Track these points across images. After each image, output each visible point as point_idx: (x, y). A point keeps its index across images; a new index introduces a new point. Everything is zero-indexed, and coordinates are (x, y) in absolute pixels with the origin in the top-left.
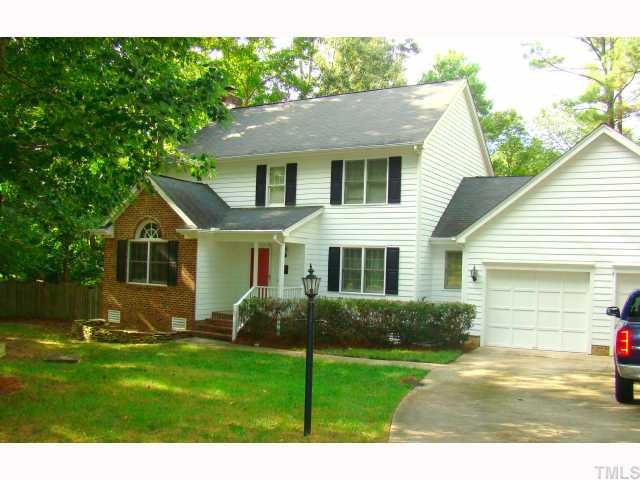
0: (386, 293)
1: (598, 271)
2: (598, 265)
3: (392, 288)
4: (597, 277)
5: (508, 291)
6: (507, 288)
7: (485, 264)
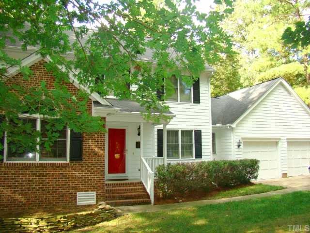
0: (196, 157)
1: (282, 141)
2: (282, 138)
3: (199, 154)
4: (281, 143)
5: (249, 152)
6: (249, 150)
7: (242, 139)
